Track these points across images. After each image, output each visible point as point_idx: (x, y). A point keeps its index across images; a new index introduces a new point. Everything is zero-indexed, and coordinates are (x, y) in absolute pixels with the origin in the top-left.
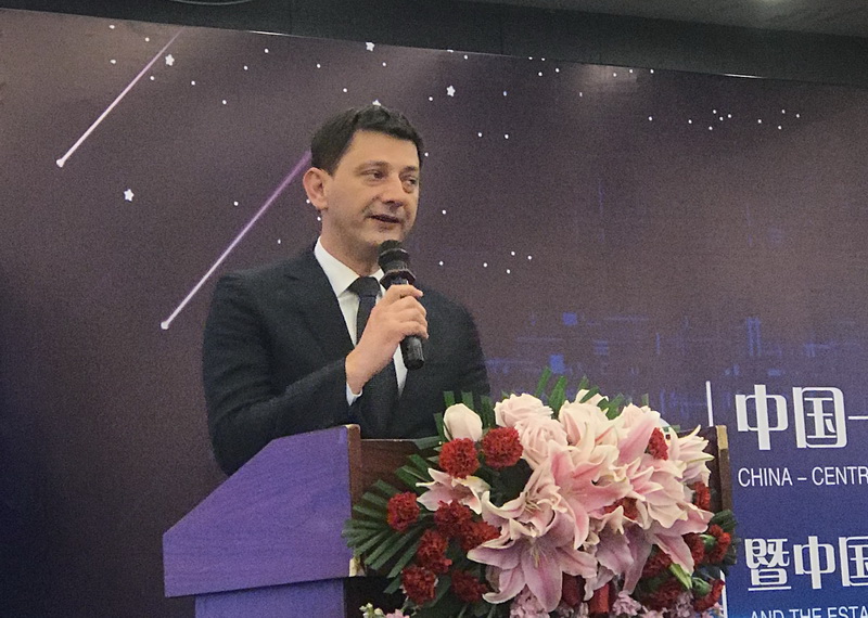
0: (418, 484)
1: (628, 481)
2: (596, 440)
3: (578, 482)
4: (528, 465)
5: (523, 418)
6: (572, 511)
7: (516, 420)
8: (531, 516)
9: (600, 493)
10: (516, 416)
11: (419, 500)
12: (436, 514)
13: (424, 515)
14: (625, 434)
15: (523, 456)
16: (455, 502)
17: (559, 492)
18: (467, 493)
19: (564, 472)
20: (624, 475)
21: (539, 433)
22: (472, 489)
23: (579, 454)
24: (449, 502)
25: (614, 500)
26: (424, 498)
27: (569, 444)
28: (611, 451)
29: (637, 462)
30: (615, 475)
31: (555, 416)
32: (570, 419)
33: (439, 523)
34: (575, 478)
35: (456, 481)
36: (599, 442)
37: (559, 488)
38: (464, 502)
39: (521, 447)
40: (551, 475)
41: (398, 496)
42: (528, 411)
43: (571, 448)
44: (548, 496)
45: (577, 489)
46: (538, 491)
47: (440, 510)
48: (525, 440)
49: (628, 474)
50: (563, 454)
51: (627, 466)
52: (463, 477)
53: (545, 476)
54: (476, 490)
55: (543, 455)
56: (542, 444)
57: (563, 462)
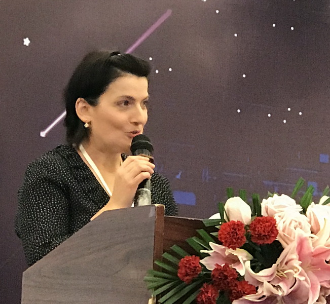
0: (202, 251)
3: (316, 260)
4: (281, 245)
5: (282, 211)
6: (309, 280)
7: (276, 213)
8: (280, 281)
10: (276, 210)
11: (202, 261)
12: (212, 273)
13: (205, 273)
15: (278, 239)
16: (227, 265)
17: (301, 265)
18: (236, 261)
19: (306, 251)
21: (290, 223)
22: (240, 258)
23: (318, 240)
24: (222, 265)
26: (206, 261)
27: (312, 233)
31: (304, 212)
32: (314, 215)
33: (214, 279)
34: (313, 256)
35: (229, 251)
37: (301, 262)
38: (233, 266)
39: (277, 231)
40: (296, 253)
42: (285, 207)
43: (313, 236)
44: (293, 268)
45: (314, 265)
46: (286, 263)
47: (215, 270)
48: (280, 226)
50: (306, 239)
52: (234, 248)
53: (292, 253)
54: (242, 258)
55: (292, 238)
56: (292, 230)
57: (305, 244)
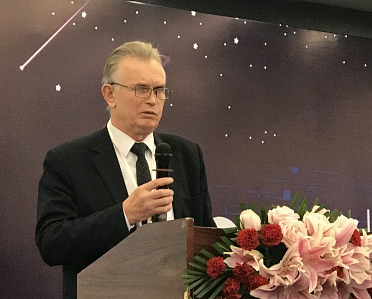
0: (225, 253)
1: (340, 257)
2: (324, 233)
3: (312, 256)
4: (285, 245)
5: (283, 219)
6: (308, 272)
7: (279, 221)
8: (286, 274)
9: (324, 263)
10: (280, 218)
12: (234, 270)
13: (227, 270)
14: (339, 231)
15: (283, 241)
16: (245, 264)
17: (302, 261)
18: (252, 259)
19: (305, 250)
20: (338, 254)
21: (292, 228)
22: (255, 257)
23: (313, 241)
24: (242, 263)
25: (331, 267)
26: (227, 260)
27: (308, 235)
28: (331, 240)
29: (345, 247)
30: (333, 253)
31: (301, 219)
32: (309, 221)
33: (235, 275)
34: (310, 253)
35: (246, 252)
36: (325, 234)
37: (302, 259)
38: (249, 263)
39: (282, 235)
40: (298, 252)
41: (214, 259)
42: (286, 216)
43: (309, 237)
44: (296, 263)
45: (311, 260)
46: (290, 260)
47: (236, 267)
48: (284, 231)
49: (339, 253)
50: (305, 240)
51: (339, 249)
52: (250, 250)
53: (294, 252)
54: (256, 258)
55: (294, 240)
56: (293, 234)
57: (305, 244)
